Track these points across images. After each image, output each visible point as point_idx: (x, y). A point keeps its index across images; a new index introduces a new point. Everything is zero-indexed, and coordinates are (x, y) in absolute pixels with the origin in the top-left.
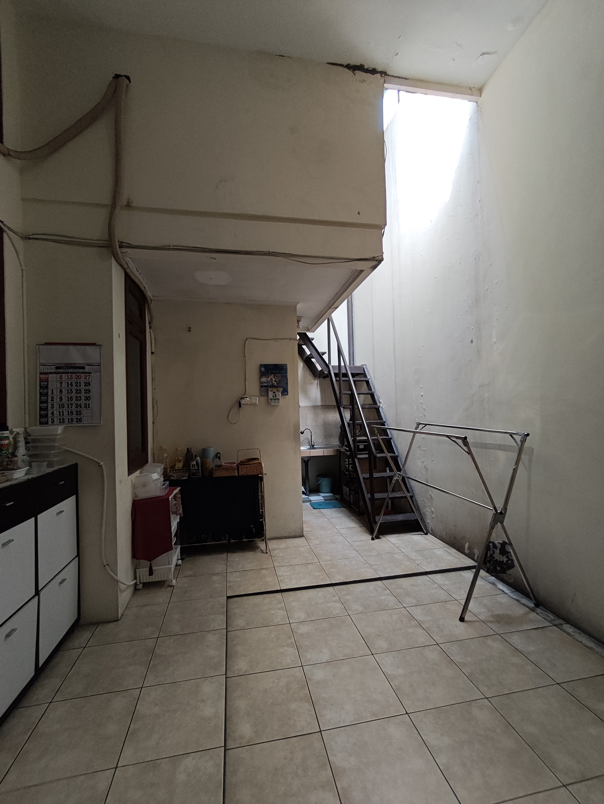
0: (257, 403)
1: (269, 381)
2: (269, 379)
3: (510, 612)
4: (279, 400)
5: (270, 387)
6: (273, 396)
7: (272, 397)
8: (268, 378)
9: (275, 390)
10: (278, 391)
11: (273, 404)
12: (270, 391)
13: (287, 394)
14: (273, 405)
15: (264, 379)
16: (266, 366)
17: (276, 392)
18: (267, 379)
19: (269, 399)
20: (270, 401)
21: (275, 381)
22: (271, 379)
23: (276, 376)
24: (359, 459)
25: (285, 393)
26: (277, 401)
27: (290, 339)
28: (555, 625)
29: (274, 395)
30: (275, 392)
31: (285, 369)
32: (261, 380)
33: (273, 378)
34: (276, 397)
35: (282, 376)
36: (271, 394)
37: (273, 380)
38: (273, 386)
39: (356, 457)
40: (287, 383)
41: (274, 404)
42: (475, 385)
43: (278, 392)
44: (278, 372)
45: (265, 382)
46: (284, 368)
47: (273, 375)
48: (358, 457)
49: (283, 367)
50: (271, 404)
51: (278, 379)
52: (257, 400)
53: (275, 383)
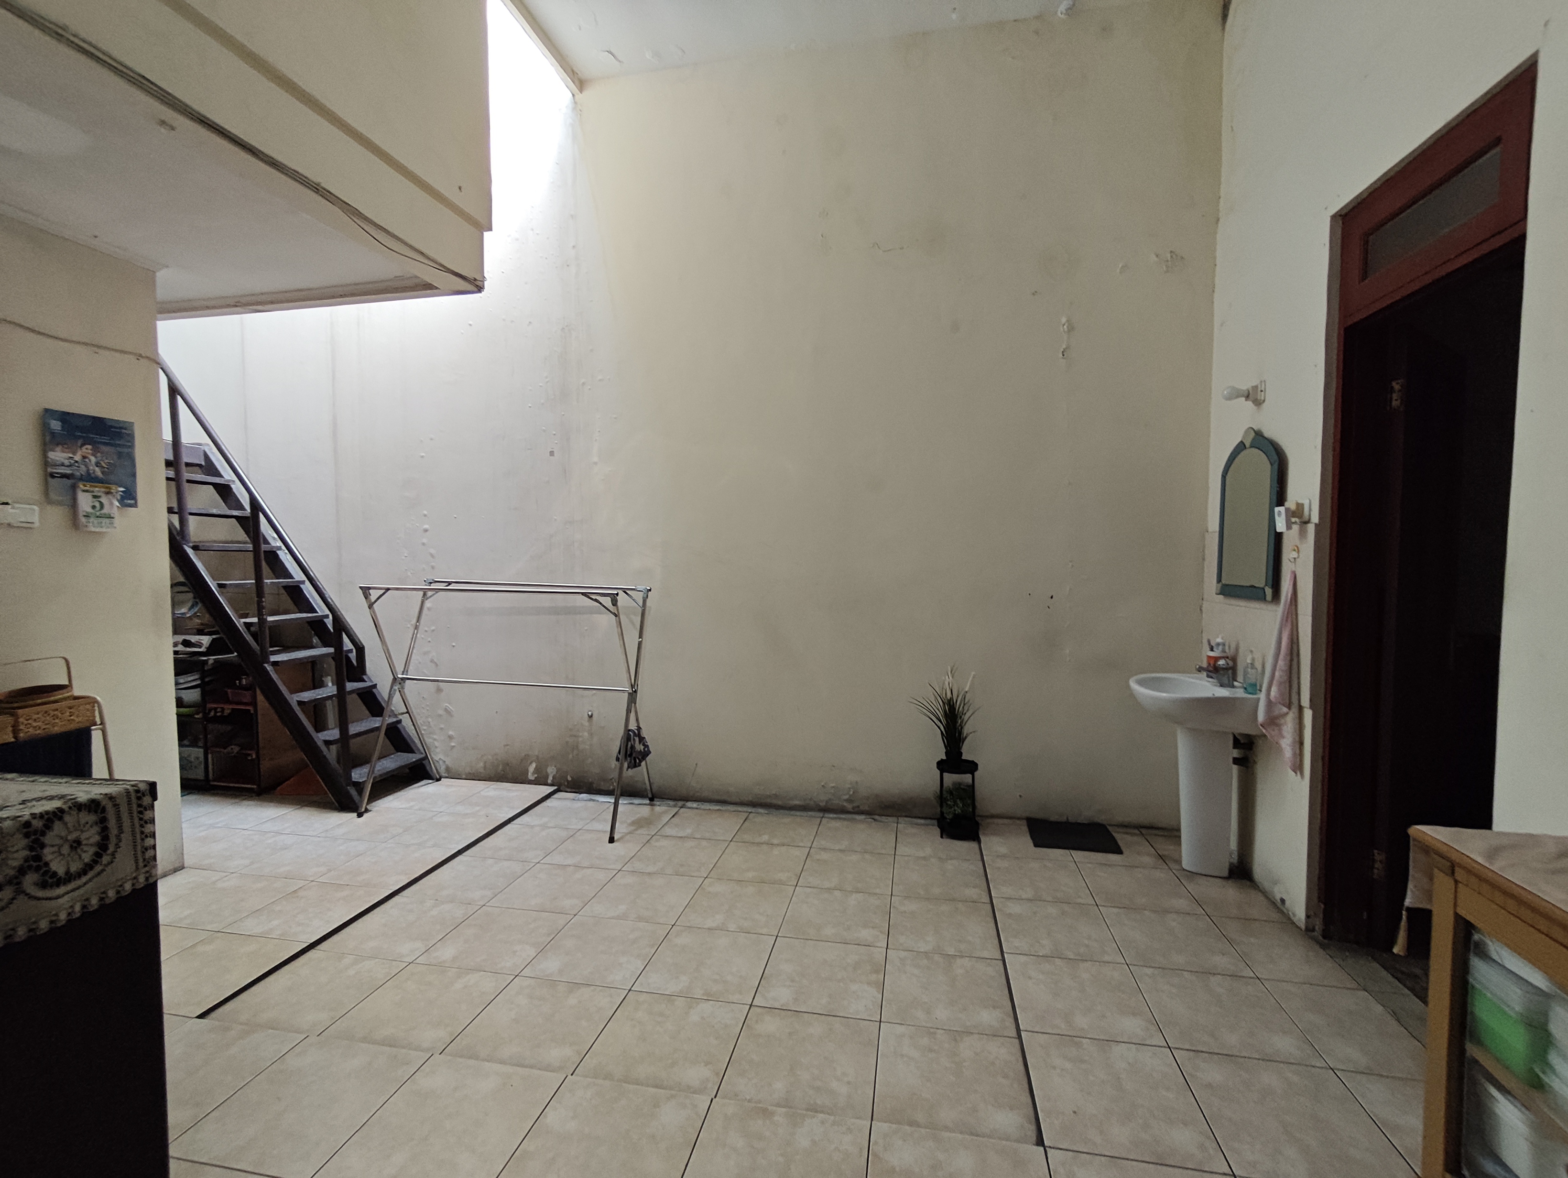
0: (37, 524)
1: (77, 462)
2: (78, 458)
3: (639, 815)
4: (113, 518)
5: (81, 479)
6: (94, 507)
7: (90, 510)
8: (74, 453)
9: (98, 491)
10: (108, 493)
11: (93, 529)
12: (84, 491)
13: (135, 505)
14: (91, 532)
15: (58, 455)
16: (65, 417)
17: (103, 495)
18: (71, 456)
19: (81, 514)
20: (83, 520)
21: (97, 464)
22: (84, 457)
23: (102, 453)
24: (275, 664)
25: (129, 501)
26: (107, 521)
27: (139, 356)
28: (682, 807)
29: (97, 505)
30: (99, 494)
31: (129, 435)
32: (52, 455)
33: (93, 455)
34: (105, 511)
35: (120, 455)
36: (85, 501)
37: (90, 460)
38: (90, 478)
39: (268, 662)
40: (134, 475)
41: (97, 530)
42: (555, 520)
43: (110, 496)
44: (106, 439)
45: (63, 465)
46: (124, 431)
47: (89, 447)
48: (272, 660)
49: (121, 428)
50: (89, 529)
51: (106, 461)
52: (33, 514)
53: (97, 469)
